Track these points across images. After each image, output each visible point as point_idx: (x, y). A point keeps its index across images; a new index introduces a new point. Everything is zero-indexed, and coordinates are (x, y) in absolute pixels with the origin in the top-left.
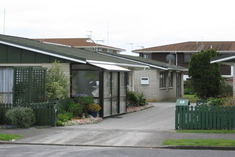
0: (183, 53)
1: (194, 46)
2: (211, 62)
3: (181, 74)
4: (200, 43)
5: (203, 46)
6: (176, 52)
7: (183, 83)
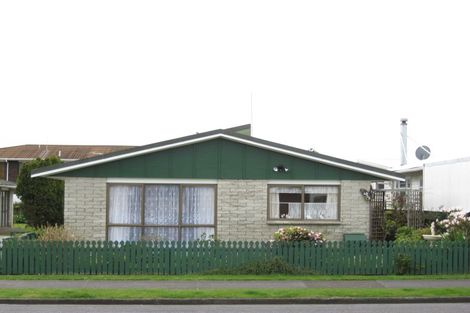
0: (16, 162)
1: (34, 152)
2: (32, 176)
3: (9, 192)
4: (43, 147)
5: (48, 151)
6: (6, 159)
7: (12, 207)
